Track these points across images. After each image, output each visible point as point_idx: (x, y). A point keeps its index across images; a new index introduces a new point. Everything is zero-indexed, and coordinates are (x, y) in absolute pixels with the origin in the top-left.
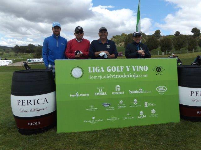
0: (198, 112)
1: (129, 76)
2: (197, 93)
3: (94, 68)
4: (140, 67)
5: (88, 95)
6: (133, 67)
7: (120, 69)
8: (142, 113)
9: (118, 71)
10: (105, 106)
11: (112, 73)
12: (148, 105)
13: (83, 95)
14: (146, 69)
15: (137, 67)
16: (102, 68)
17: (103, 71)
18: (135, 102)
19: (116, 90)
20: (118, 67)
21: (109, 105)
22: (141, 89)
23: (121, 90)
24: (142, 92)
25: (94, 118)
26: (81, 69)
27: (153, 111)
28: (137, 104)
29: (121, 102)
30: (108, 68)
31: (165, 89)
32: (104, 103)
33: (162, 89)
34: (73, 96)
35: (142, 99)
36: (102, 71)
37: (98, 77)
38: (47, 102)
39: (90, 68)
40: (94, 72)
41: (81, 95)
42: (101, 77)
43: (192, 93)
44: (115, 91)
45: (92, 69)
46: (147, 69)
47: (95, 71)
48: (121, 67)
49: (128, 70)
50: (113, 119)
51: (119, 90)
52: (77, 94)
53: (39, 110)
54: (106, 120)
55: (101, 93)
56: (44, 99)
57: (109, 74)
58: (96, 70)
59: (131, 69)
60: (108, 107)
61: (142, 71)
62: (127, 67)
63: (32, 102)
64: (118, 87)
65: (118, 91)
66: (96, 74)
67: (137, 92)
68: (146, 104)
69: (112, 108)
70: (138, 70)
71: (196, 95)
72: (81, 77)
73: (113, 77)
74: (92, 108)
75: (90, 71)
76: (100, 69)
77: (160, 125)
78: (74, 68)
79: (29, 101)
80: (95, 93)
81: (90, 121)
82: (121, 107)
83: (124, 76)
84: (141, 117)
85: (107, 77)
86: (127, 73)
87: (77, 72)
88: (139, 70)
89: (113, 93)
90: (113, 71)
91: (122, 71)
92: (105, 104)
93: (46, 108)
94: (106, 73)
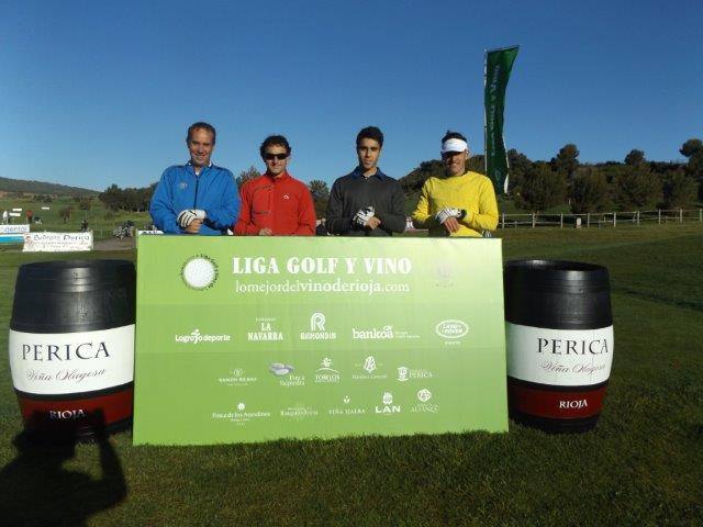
0: (562, 404)
1: (354, 287)
2: (557, 344)
3: (248, 260)
4: (388, 261)
5: (227, 338)
6: (367, 260)
7: (325, 265)
8: (388, 397)
9: (320, 271)
10: (278, 372)
11: (302, 276)
12: (407, 376)
13: (212, 338)
14: (405, 269)
15: (380, 260)
16: (273, 261)
17: (276, 271)
18: (370, 364)
19: (313, 328)
20: (320, 261)
21: (290, 370)
22: (390, 328)
23: (328, 328)
24: (390, 335)
25: (241, 406)
26: (213, 262)
27: (425, 395)
28: (373, 372)
29: (326, 363)
30: (291, 261)
31: (464, 328)
32: (276, 365)
33: (452, 331)
34: (185, 339)
35: (389, 356)
36: (272, 270)
37: (259, 288)
38: (107, 355)
39: (236, 261)
40: (248, 271)
41: (207, 338)
42: (269, 288)
43: (543, 343)
44: (308, 330)
45: (242, 265)
46: (409, 269)
47: (252, 269)
48: (331, 260)
49: (351, 271)
50: (299, 412)
51: (322, 327)
52: (196, 336)
53: (82, 377)
54: (279, 414)
55: (268, 335)
56: (97, 346)
57: (293, 278)
58: (254, 265)
59: (360, 266)
60: (285, 377)
61: (394, 272)
62: (349, 261)
63: (62, 353)
64: (318, 320)
65: (318, 330)
66: (254, 278)
67: (377, 335)
68: (403, 372)
69: (298, 381)
70: (380, 271)
71: (554, 352)
72: (211, 285)
73: (304, 289)
74: (239, 377)
75: (236, 270)
76: (268, 263)
77: (443, 436)
78: (192, 258)
79: (53, 350)
80: (250, 336)
81: (230, 415)
82: (325, 377)
83: (338, 287)
84: (387, 409)
85: (287, 288)
86: (347, 279)
87: (199, 273)
88: (384, 270)
89: (303, 336)
90: (305, 270)
91: (331, 271)
92: (278, 368)
93: (103, 372)
94: (284, 276)
